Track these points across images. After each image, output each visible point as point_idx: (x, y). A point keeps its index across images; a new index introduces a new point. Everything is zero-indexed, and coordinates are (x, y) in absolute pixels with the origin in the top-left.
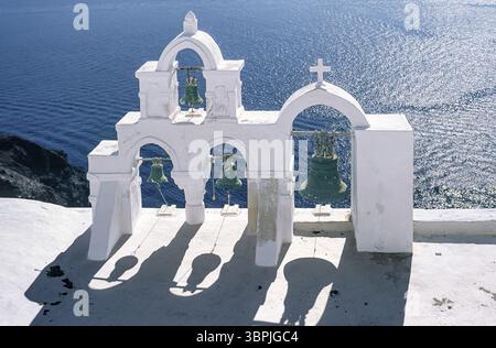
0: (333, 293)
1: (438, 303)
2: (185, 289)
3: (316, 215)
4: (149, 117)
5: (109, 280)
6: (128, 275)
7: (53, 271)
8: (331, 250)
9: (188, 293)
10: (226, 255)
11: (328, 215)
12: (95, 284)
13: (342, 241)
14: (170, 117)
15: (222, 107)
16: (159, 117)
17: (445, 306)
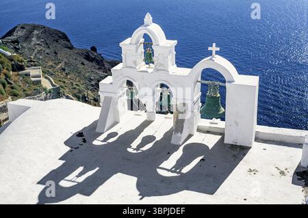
0: (203, 160)
1: (250, 171)
2: (134, 149)
3: (211, 123)
4: (127, 67)
5: (102, 141)
6: (111, 140)
7: (80, 134)
8: (211, 141)
9: (135, 152)
10: (159, 137)
11: (216, 124)
12: (96, 143)
13: (219, 137)
14: (137, 68)
15: (162, 65)
16: (131, 67)
17: (253, 173)
